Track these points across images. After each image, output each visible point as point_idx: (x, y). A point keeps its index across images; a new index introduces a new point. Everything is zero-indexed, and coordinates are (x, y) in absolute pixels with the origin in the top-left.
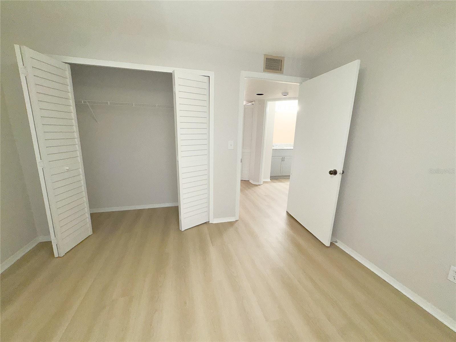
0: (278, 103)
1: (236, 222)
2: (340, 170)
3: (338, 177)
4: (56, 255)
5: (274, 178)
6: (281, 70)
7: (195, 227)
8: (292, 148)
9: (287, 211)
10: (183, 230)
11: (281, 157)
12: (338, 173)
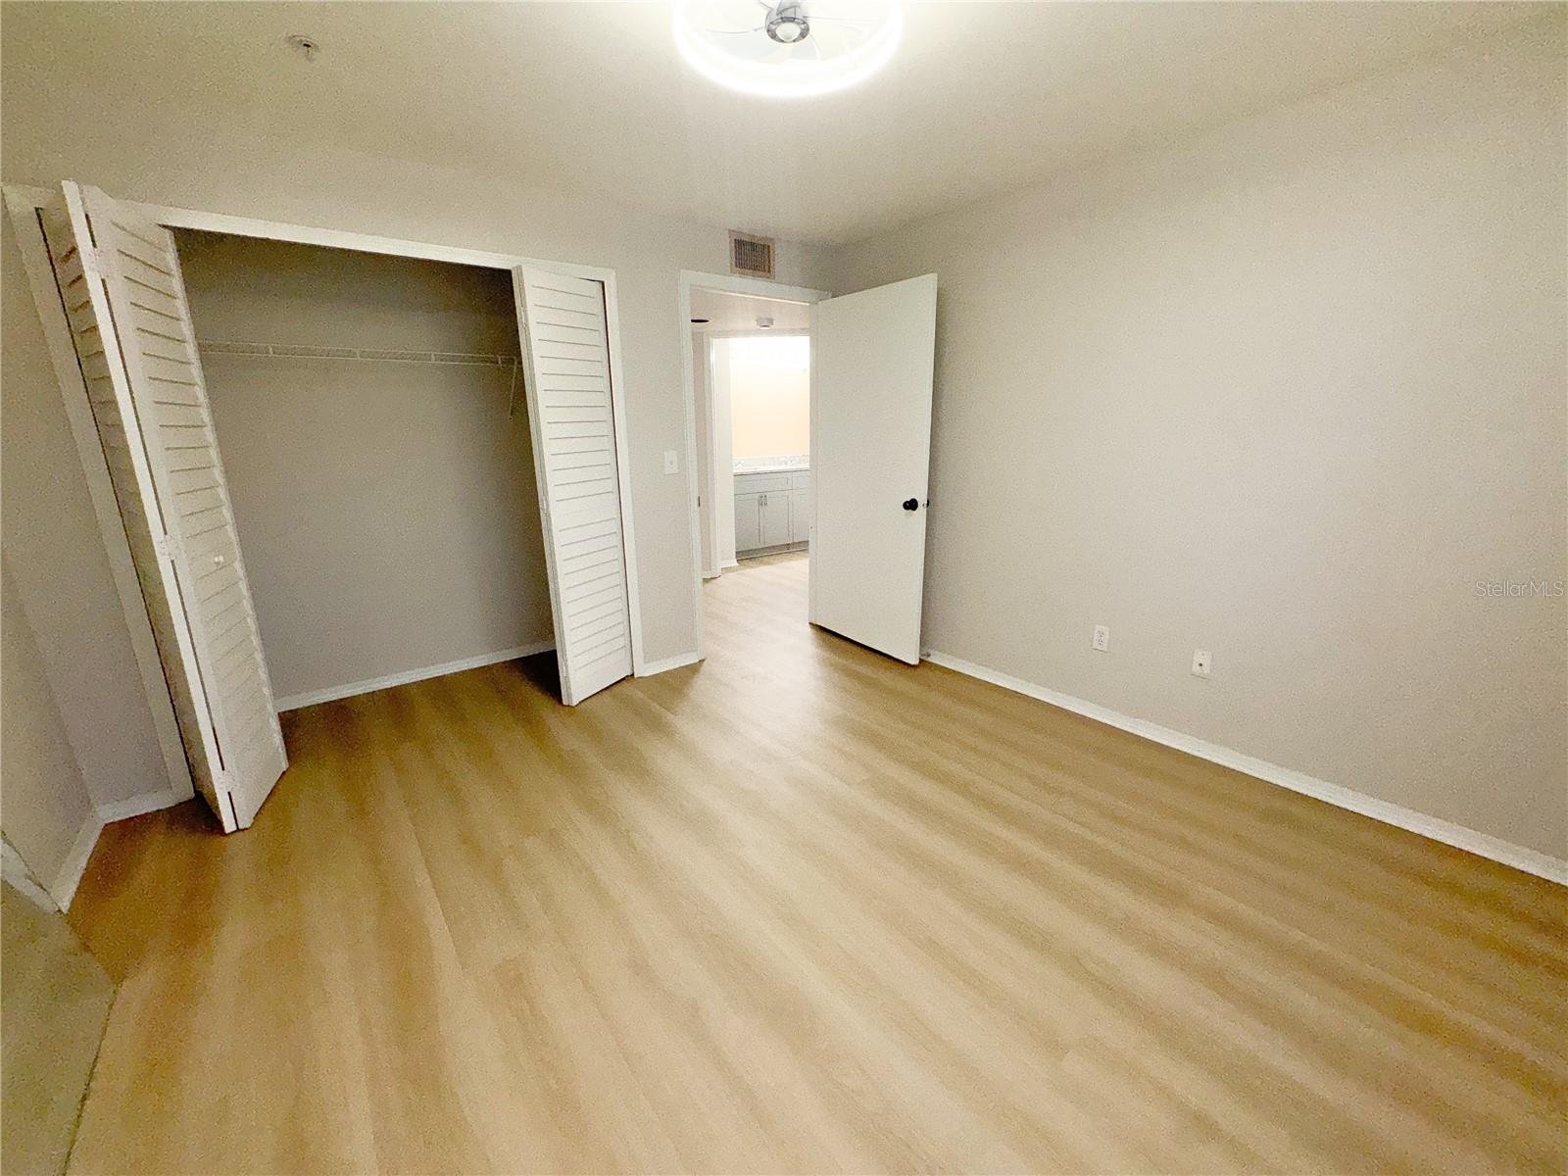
0: (733, 342)
1: (701, 665)
2: (922, 500)
3: (921, 510)
4: (229, 826)
5: (746, 556)
6: (769, 271)
7: (604, 693)
8: (807, 466)
9: (810, 623)
10: (575, 704)
11: (757, 496)
12: (920, 504)
